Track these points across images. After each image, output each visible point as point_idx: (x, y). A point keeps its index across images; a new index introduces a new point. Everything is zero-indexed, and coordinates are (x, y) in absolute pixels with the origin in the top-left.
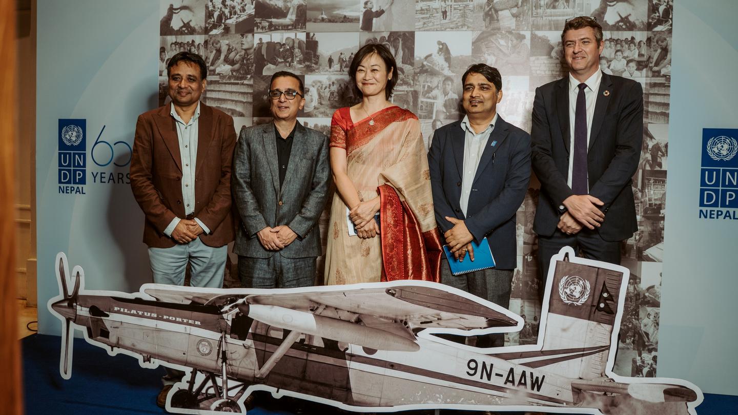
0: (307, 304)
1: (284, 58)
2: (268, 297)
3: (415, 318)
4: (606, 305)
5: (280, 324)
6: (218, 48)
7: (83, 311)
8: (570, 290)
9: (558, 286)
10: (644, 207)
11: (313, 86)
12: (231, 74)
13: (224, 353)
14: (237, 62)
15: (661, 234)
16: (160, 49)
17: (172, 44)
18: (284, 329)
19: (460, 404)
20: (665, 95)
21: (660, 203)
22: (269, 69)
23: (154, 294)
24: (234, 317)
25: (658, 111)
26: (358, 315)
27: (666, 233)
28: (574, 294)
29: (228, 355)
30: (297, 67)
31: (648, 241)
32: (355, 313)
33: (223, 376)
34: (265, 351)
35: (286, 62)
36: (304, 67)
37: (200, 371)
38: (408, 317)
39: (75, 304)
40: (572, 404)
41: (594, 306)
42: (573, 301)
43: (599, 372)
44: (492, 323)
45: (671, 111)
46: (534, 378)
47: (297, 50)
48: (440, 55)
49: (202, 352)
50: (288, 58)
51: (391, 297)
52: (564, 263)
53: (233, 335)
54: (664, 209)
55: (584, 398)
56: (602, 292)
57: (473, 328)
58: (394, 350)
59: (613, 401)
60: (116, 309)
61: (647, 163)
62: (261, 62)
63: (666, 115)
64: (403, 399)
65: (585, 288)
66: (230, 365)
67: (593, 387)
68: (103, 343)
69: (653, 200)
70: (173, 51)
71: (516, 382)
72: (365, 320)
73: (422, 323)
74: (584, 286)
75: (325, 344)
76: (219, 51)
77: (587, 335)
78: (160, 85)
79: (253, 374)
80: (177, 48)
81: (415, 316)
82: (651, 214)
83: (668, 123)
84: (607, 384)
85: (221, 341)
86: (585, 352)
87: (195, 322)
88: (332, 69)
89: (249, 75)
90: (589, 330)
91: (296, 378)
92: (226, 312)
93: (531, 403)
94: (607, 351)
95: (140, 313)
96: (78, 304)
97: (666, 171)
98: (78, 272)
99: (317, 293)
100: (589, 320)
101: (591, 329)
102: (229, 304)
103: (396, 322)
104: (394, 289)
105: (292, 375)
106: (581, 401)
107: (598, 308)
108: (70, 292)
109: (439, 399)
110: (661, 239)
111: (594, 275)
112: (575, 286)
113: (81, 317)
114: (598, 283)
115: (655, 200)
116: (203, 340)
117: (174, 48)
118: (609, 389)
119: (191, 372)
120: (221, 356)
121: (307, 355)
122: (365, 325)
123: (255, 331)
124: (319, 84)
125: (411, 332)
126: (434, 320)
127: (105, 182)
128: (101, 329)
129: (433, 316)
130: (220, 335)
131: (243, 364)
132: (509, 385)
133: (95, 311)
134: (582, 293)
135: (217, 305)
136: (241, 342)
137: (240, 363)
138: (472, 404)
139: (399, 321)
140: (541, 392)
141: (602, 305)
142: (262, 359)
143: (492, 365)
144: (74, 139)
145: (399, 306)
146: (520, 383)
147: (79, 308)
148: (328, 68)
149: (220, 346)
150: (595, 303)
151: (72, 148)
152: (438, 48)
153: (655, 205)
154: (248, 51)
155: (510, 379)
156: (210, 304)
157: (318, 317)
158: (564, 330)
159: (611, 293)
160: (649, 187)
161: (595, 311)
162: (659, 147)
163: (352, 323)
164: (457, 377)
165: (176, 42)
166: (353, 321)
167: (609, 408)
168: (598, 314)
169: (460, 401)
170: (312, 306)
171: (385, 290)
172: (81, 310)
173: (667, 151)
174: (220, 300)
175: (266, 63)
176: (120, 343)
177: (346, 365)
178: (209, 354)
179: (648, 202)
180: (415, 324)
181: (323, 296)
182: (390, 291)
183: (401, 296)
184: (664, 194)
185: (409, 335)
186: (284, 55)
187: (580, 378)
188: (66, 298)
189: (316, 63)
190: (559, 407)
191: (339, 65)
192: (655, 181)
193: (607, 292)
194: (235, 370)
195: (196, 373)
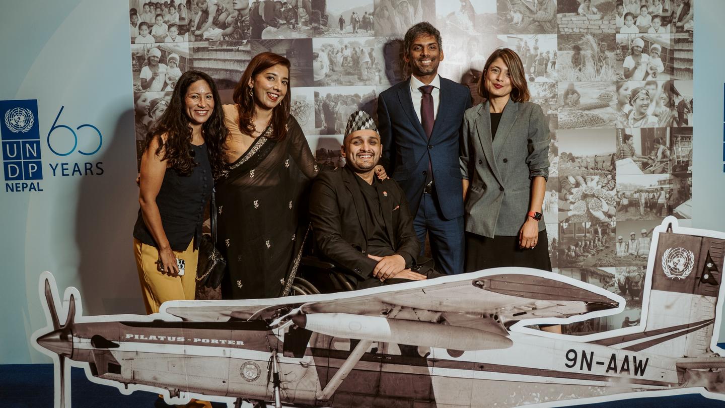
0: (379, 307)
1: (286, 19)
2: (329, 303)
3: (507, 310)
4: (711, 276)
5: (345, 333)
6: (205, 9)
7: (83, 344)
8: (674, 263)
9: (661, 260)
10: (672, 164)
11: (323, 51)
12: (222, 39)
13: (276, 375)
14: (229, 25)
15: (689, 190)
16: (130, 11)
17: (145, 4)
18: (351, 340)
19: (559, 400)
20: (688, 51)
21: (688, 160)
22: (269, 32)
23: (179, 313)
24: (288, 332)
25: (683, 67)
26: (440, 314)
27: (693, 190)
28: (678, 267)
29: (282, 377)
30: (302, 30)
31: (677, 199)
32: (436, 312)
33: (275, 402)
34: (328, 367)
35: (288, 23)
36: (311, 29)
37: (246, 400)
38: (499, 310)
39: (70, 336)
40: (677, 385)
41: (698, 278)
42: (677, 275)
43: (704, 347)
44: (592, 307)
45: (695, 67)
46: (638, 362)
47: (301, 10)
48: (463, 13)
49: (247, 376)
50: (291, 19)
51: (478, 289)
52: (667, 234)
53: (286, 353)
54: (692, 165)
55: (689, 377)
56: (707, 262)
57: (571, 315)
58: (483, 349)
59: (718, 377)
60: (128, 336)
61: (674, 121)
62: (258, 24)
63: (690, 71)
64: (495, 404)
65: (689, 259)
66: (284, 389)
67: (698, 365)
68: (113, 380)
69: (681, 157)
70: (147, 13)
71: (619, 369)
72: (450, 319)
73: (514, 315)
74: (688, 257)
75: (402, 351)
76: (206, 13)
77: (691, 309)
78: (133, 54)
79: (314, 396)
80: (152, 10)
81: (507, 308)
82: (680, 171)
83: (692, 79)
84: (712, 360)
85: (271, 362)
86: (689, 329)
87: (236, 343)
88: (344, 31)
89: (245, 39)
90: (693, 304)
91: (369, 395)
92: (277, 326)
93: (635, 390)
94: (712, 325)
95: (162, 338)
96: (75, 334)
97: (692, 128)
98: (72, 295)
99: (390, 293)
100: (693, 294)
101: (696, 304)
102: (280, 316)
103: (485, 317)
104: (482, 279)
105: (362, 392)
106: (686, 381)
107: (702, 280)
108: (63, 321)
109: (535, 399)
110: (690, 196)
111: (698, 245)
112: (678, 259)
113: (80, 351)
114: (702, 253)
115: (683, 157)
116: (248, 362)
117: (148, 9)
118: (714, 365)
119: (234, 403)
120: (272, 379)
121: (381, 367)
122: (449, 324)
123: (315, 345)
124: (329, 48)
125: (503, 327)
126: (529, 311)
127: (68, 175)
128: (109, 364)
129: (528, 305)
130: (270, 354)
131: (301, 386)
132: (611, 373)
133: (98, 341)
134: (686, 266)
135: (264, 319)
136: (297, 361)
137: (297, 385)
138: (572, 398)
139: (489, 316)
140: (645, 377)
141: (706, 277)
142: (325, 377)
143: (592, 353)
144: (22, 124)
145: (487, 299)
146: (623, 369)
147: (76, 339)
148: (339, 30)
149: (270, 368)
150: (699, 276)
151: (20, 135)
152: (460, 6)
153: (683, 162)
154: (242, 12)
155: (612, 366)
156: (255, 318)
157: (393, 320)
158: (668, 307)
159: (716, 263)
160: (677, 145)
161: (699, 283)
162: (685, 103)
163: (433, 323)
164: (555, 371)
165: (150, 3)
166: (435, 321)
167: (715, 385)
168: (703, 286)
169: (559, 398)
170: (385, 308)
171: (471, 282)
172: (80, 342)
173: (692, 108)
174: (268, 313)
175: (265, 25)
176: (137, 377)
177: (429, 372)
178: (256, 378)
179: (676, 160)
180: (506, 317)
181: (398, 296)
182: (477, 283)
183: (490, 287)
184: (691, 151)
185: (500, 331)
186: (286, 15)
187: (685, 357)
188: (58, 329)
189: (325, 25)
190: (663, 390)
191: (352, 26)
192: (682, 138)
193: (712, 262)
194: (291, 394)
195: (241, 403)
